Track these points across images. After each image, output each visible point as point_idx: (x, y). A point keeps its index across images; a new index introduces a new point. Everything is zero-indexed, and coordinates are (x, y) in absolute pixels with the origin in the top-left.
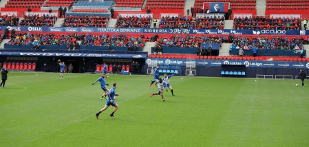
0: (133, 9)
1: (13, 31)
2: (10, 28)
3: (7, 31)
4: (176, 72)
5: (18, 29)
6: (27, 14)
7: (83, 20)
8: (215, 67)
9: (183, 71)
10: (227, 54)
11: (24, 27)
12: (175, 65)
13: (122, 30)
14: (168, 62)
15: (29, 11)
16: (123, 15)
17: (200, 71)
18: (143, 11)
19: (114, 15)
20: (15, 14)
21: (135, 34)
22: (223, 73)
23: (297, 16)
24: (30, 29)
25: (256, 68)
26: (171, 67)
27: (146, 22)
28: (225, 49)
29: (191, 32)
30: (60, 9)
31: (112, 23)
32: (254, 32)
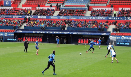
0: (102, 5)
1: (29, 19)
2: (28, 17)
3: (26, 18)
4: (128, 44)
5: (32, 17)
6: (37, 8)
7: (71, 12)
12: (127, 40)
13: (95, 18)
14: (123, 38)
15: (39, 6)
16: (95, 9)
18: (108, 7)
19: (89, 8)
20: (31, 8)
21: (102, 20)
24: (39, 17)
26: (125, 41)
27: (109, 13)
30: (57, 5)
31: (88, 13)
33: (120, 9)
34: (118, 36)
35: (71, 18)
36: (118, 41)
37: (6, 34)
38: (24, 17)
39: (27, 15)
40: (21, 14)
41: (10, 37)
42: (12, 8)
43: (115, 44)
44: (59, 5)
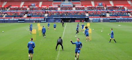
0: (78, 5)
1: (48, 12)
2: (46, 11)
3: (46, 12)
4: (98, 21)
5: (49, 11)
6: (49, 7)
7: (66, 8)
8: (108, 20)
9: (99, 21)
10: (109, 16)
11: (50, 10)
12: (97, 19)
13: (78, 10)
14: (95, 19)
15: (50, 6)
16: (77, 7)
17: (104, 21)
18: (81, 6)
20: (46, 7)
21: (82, 11)
22: (110, 21)
23: (123, 6)
24: (52, 11)
25: (119, 19)
26: (96, 20)
27: (83, 9)
28: (108, 15)
29: (97, 11)
30: (58, 6)
31: (74, 9)
32: (114, 10)
33: (88, 6)
34: (93, 18)
35: (67, 11)
36: (93, 20)
37: (40, 19)
38: (45, 11)
39: (46, 10)
40: (43, 10)
41: (42, 20)
42: (37, 7)
43: (92, 21)
44: (59, 5)
